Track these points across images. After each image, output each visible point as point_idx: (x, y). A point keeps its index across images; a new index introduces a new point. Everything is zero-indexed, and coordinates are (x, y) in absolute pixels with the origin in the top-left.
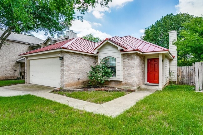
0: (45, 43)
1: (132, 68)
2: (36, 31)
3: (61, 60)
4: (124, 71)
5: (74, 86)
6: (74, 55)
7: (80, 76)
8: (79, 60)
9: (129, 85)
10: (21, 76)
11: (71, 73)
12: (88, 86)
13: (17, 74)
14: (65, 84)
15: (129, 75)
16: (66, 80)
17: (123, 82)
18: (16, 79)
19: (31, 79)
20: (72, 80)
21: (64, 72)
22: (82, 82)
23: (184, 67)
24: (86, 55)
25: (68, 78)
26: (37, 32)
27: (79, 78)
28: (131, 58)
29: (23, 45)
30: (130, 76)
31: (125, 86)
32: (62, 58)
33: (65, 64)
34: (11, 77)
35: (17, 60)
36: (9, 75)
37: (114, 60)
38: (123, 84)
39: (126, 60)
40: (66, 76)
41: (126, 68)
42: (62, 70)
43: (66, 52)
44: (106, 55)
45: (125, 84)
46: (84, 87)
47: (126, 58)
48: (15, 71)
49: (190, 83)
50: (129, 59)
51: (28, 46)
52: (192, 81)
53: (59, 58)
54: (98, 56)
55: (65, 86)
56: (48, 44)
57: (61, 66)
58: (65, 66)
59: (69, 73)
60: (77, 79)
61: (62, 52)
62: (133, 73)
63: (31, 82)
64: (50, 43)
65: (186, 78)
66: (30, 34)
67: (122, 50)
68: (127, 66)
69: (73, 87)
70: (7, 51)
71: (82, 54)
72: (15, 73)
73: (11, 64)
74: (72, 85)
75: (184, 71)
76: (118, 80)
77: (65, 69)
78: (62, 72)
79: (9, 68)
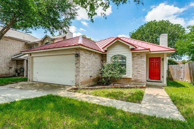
0: (42, 41)
1: (142, 66)
2: (34, 29)
3: (76, 57)
4: (134, 69)
5: (87, 83)
6: (87, 53)
7: (91, 74)
8: (91, 57)
9: (139, 82)
10: (17, 74)
11: (85, 71)
12: (98, 83)
13: (12, 71)
14: (80, 81)
15: (138, 72)
16: (82, 77)
17: (132, 79)
18: (11, 77)
19: (34, 76)
20: (86, 78)
21: (79, 69)
22: (93, 80)
23: (174, 65)
24: (96, 53)
25: (83, 76)
26: (36, 29)
27: (91, 75)
28: (141, 56)
29: (19, 42)
30: (140, 73)
31: (134, 83)
32: (77, 56)
33: (81, 61)
34: (6, 74)
35: (13, 57)
36: (4, 73)
37: (123, 58)
38: (132, 81)
39: (135, 59)
40: (81, 74)
41: (136, 66)
42: (77, 67)
43: (82, 49)
44: (116, 54)
45: (135, 80)
46: (95, 84)
47: (136, 57)
48: (11, 68)
49: (179, 79)
50: (138, 58)
51: (24, 43)
52: (181, 78)
53: (74, 56)
54: (106, 54)
55: (80, 84)
56: (45, 42)
57: (76, 64)
58: (80, 64)
59: (84, 71)
60: (89, 76)
61: (76, 49)
62: (142, 70)
63: (34, 80)
64: (47, 41)
65: (176, 75)
66: (27, 32)
67: (132, 49)
68: (137, 64)
69: (87, 85)
70: (2, 47)
71: (93, 52)
72: (10, 71)
73: (6, 61)
74: (86, 83)
75: (174, 68)
76: (128, 77)
77: (80, 66)
78: (77, 70)
79: (3, 65)
